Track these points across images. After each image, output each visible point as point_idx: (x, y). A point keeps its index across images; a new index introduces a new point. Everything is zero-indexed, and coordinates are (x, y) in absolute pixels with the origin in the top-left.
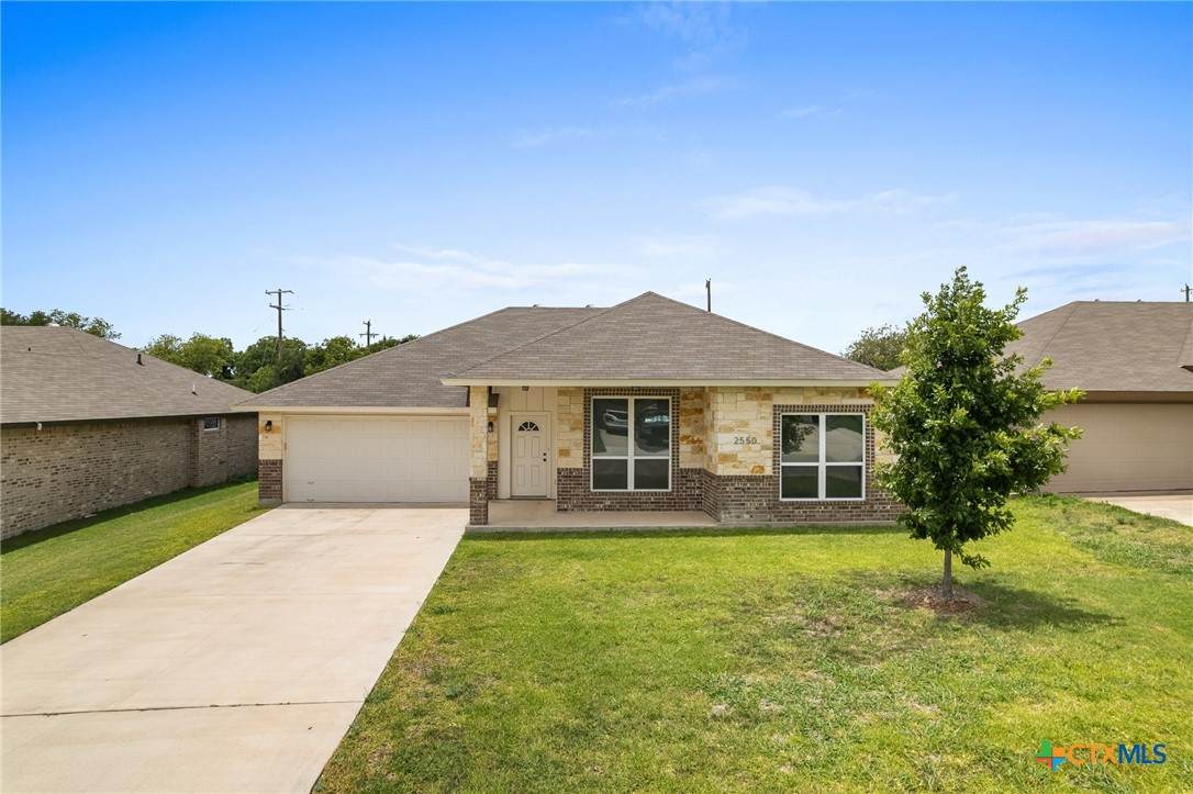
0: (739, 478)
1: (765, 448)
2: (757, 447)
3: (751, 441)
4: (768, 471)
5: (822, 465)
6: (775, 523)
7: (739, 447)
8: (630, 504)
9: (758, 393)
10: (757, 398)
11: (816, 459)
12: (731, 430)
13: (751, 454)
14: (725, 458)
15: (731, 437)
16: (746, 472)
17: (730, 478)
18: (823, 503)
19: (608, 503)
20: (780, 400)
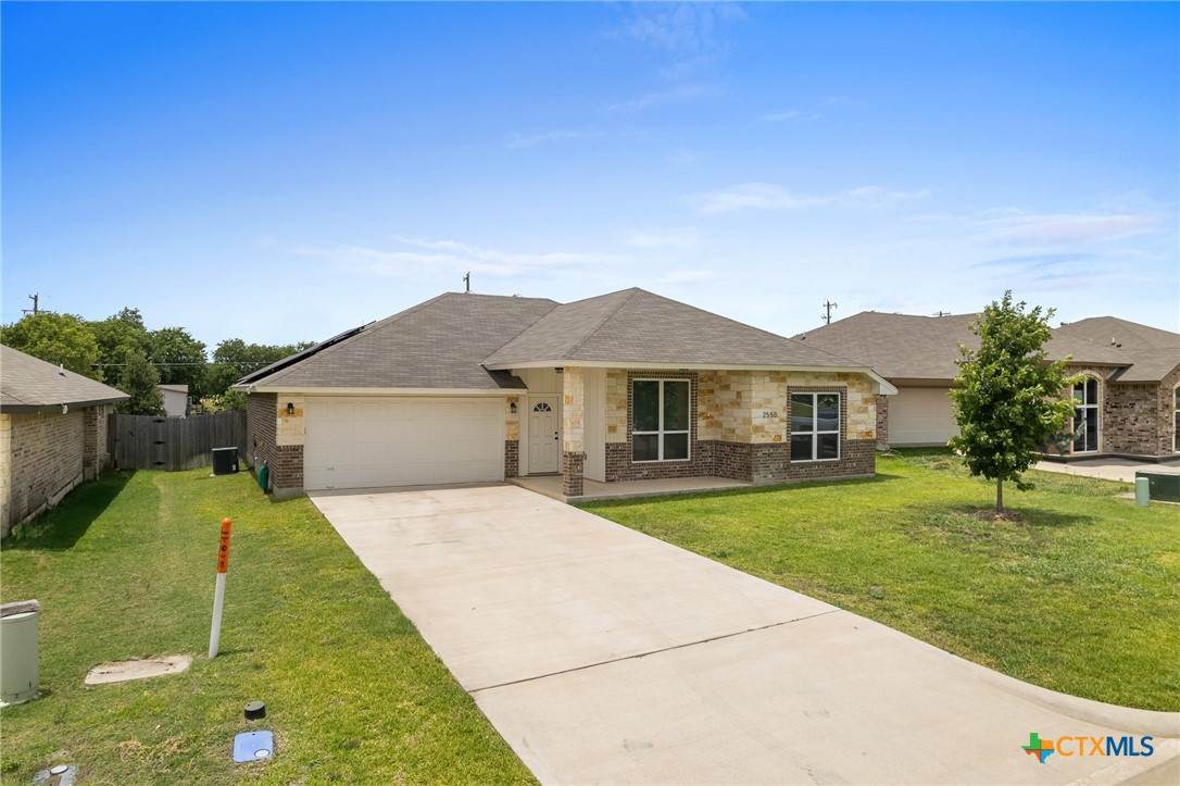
0: (765, 445)
1: (782, 420)
2: (777, 420)
3: (774, 415)
4: (784, 439)
5: (815, 433)
6: (788, 481)
7: (766, 420)
8: (661, 473)
9: (777, 376)
10: (777, 381)
11: (811, 429)
12: (760, 406)
13: (774, 426)
14: (758, 429)
15: (760, 412)
16: (770, 440)
17: (760, 446)
18: (816, 463)
19: (646, 473)
20: (792, 382)
